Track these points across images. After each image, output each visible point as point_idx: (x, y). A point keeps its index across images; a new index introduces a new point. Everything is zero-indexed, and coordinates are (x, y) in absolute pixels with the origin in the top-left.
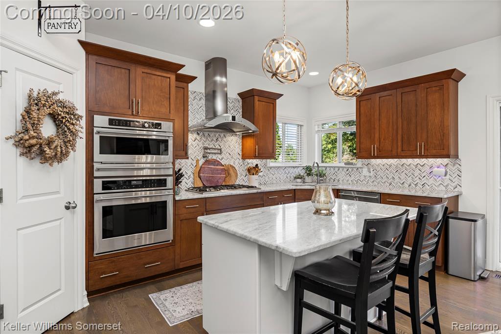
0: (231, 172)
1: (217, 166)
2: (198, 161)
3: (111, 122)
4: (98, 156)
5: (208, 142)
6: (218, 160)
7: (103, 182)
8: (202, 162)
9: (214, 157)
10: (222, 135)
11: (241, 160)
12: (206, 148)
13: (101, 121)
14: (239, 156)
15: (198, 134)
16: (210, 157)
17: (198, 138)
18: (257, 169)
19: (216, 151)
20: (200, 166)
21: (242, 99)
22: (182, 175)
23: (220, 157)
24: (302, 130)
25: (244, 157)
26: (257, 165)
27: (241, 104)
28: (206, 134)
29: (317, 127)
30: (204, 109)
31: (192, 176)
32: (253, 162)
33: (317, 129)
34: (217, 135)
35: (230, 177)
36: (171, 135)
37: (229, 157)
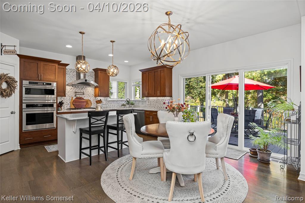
0: (89, 102)
1: (82, 100)
2: (72, 98)
3: (30, 83)
4: (24, 95)
5: (77, 90)
6: (82, 97)
7: (26, 105)
8: (74, 98)
9: (81, 96)
10: (85, 87)
11: (94, 97)
12: (76, 92)
13: (26, 83)
14: (93, 96)
15: (73, 86)
16: (78, 96)
17: (73, 88)
18: (100, 101)
19: (82, 94)
20: (74, 99)
21: (95, 71)
22: (63, 103)
23: (83, 96)
24: (127, 85)
25: (95, 96)
26: (100, 100)
27: (94, 73)
28: (77, 86)
29: (133, 83)
30: (76, 76)
31: (69, 104)
32: (99, 98)
33: (133, 84)
34: (82, 87)
35: (89, 104)
36: (56, 87)
37: (88, 96)
